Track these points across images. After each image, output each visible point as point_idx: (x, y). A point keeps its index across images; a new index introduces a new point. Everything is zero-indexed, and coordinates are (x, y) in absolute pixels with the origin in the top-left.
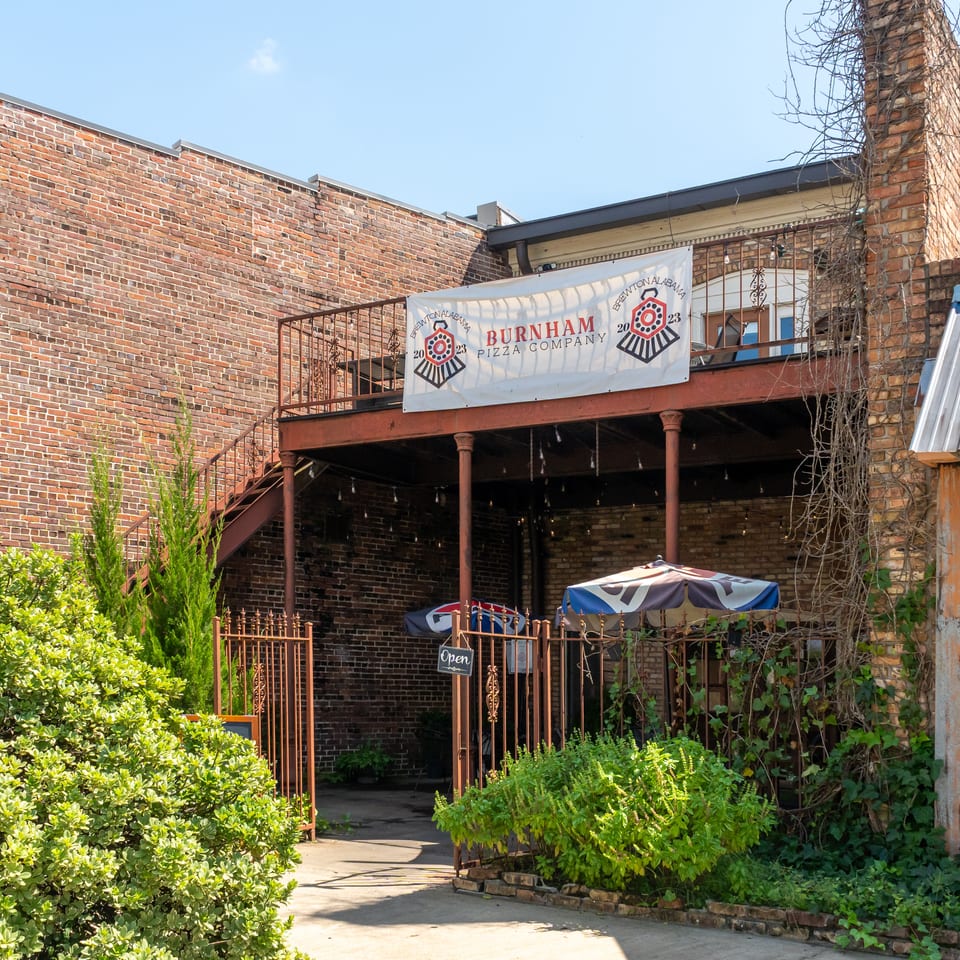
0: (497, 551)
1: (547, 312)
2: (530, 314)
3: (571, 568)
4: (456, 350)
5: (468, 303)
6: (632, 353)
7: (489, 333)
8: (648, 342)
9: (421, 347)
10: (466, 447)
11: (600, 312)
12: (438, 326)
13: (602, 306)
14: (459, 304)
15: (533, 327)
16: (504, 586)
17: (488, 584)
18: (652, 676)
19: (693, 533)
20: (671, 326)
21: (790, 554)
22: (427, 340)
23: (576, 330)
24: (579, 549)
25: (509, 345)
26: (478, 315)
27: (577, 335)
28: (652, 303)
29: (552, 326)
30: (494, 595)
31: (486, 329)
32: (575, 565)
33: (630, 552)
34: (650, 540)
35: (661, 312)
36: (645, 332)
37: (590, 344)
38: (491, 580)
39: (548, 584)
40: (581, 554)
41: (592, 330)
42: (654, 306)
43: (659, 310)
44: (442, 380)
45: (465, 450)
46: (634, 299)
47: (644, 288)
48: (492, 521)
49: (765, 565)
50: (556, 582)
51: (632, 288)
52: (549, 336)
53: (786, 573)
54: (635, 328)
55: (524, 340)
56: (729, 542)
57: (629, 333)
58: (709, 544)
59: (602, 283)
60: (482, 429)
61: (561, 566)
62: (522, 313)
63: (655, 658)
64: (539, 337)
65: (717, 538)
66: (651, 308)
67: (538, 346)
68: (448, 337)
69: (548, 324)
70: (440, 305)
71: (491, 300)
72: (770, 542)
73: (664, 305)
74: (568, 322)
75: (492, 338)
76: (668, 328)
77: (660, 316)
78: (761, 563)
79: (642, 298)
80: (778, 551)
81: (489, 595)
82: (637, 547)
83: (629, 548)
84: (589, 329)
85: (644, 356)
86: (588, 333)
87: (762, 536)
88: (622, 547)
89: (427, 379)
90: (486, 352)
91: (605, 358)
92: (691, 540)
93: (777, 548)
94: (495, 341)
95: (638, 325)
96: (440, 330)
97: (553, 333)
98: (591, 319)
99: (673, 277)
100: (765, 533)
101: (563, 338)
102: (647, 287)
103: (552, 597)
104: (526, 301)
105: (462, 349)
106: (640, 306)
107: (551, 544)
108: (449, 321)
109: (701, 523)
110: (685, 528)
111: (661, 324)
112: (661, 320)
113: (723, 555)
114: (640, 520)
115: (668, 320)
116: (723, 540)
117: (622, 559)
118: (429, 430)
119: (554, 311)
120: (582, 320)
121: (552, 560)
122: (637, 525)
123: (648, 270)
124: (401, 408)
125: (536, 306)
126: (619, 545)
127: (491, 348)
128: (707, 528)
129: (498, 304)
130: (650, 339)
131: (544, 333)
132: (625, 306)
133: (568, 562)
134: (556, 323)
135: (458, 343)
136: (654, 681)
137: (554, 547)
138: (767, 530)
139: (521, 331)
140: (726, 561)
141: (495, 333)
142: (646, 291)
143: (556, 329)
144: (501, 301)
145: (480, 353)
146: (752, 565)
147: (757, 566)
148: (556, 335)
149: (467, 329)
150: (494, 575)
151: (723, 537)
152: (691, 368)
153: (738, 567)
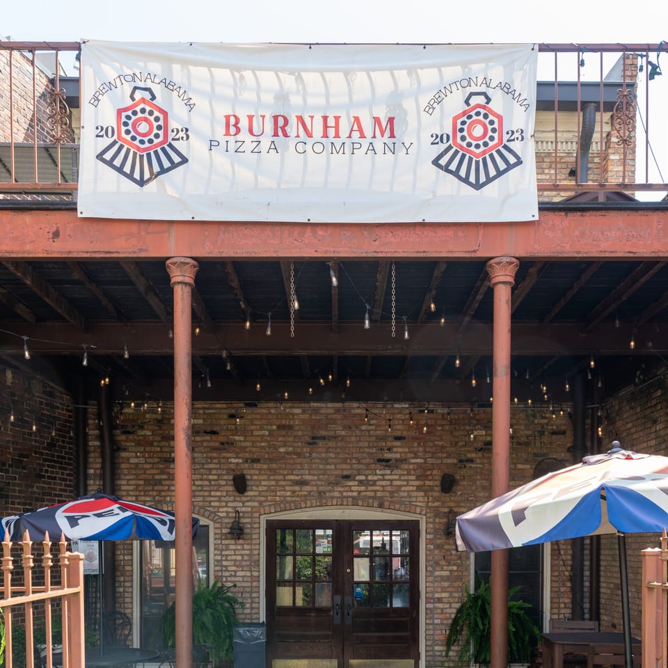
0: (63, 442)
1: (322, 101)
2: (296, 100)
3: (146, 463)
4: (171, 135)
5: (191, 67)
6: (456, 174)
7: (228, 118)
8: (477, 163)
9: (110, 120)
10: (188, 280)
11: (405, 112)
12: (138, 95)
13: (409, 104)
14: (176, 68)
15: (300, 119)
16: (70, 481)
17: (55, 478)
18: (238, 574)
19: (283, 433)
20: (511, 145)
21: (380, 456)
22: (120, 112)
23: (368, 132)
24: (156, 444)
25: (260, 139)
26: (207, 88)
27: (369, 139)
28: (483, 111)
29: (331, 122)
30: (61, 490)
31: (222, 110)
32: (151, 461)
33: (214, 449)
34: (237, 438)
35: (496, 126)
36: (472, 148)
37: (389, 153)
38: (57, 473)
39: (120, 479)
40: (159, 449)
41: (392, 136)
42: (486, 116)
43: (492, 123)
44: (147, 175)
45: (186, 284)
46: (455, 103)
47: (469, 90)
48: (57, 407)
49: (355, 466)
50: (127, 477)
51: (454, 87)
52: (325, 135)
53: (376, 474)
54: (459, 141)
55: (286, 135)
56: (321, 443)
57: (450, 148)
58: (300, 444)
59: (409, 74)
60: (215, 254)
61: (133, 461)
62: (282, 97)
63: (242, 555)
64: (310, 135)
65: (308, 439)
66: (481, 118)
67: (309, 147)
68: (156, 113)
69: (325, 118)
70: (141, 64)
71: (233, 69)
72: (361, 444)
73: (500, 118)
74: (357, 119)
75: (232, 125)
76: (506, 147)
77: (494, 130)
78: (351, 464)
79: (467, 102)
80: (368, 453)
81: (55, 489)
82: (222, 444)
83: (212, 444)
84: (387, 133)
85: (472, 179)
86: (386, 139)
87: (353, 439)
88: (205, 444)
89: (120, 170)
90: (223, 144)
91: (415, 174)
92: (280, 439)
93: (367, 450)
94: (238, 130)
95: (463, 138)
96: (143, 100)
97: (331, 132)
98: (391, 120)
99: (513, 82)
100: (356, 436)
101: (348, 142)
102: (474, 89)
103: (124, 493)
104: (289, 81)
105: (181, 134)
106: (464, 113)
107: (123, 437)
108: (157, 89)
109: (291, 423)
110: (274, 427)
111: (496, 141)
112: (496, 135)
113: (314, 455)
114: (225, 417)
115: (506, 137)
116: (313, 441)
117: (205, 455)
118: (123, 247)
119: (333, 101)
120: (377, 120)
121: (124, 454)
122: (222, 422)
123: (474, 67)
124: (75, 210)
125: (304, 89)
126: (202, 441)
127: (231, 139)
128: (297, 428)
129: (242, 78)
130: (480, 159)
131: (318, 130)
132: (442, 109)
133: (143, 457)
134: (337, 119)
135: (173, 124)
136: (241, 579)
137: (126, 441)
138: (358, 433)
139: (281, 122)
140: (317, 461)
141: (237, 120)
142: (472, 94)
143: (337, 127)
144: (248, 74)
145: (212, 144)
146: (344, 466)
147: (348, 467)
148: (337, 136)
149: (191, 107)
150: (60, 468)
151: (313, 438)
152: (539, 203)
153: (328, 467)
